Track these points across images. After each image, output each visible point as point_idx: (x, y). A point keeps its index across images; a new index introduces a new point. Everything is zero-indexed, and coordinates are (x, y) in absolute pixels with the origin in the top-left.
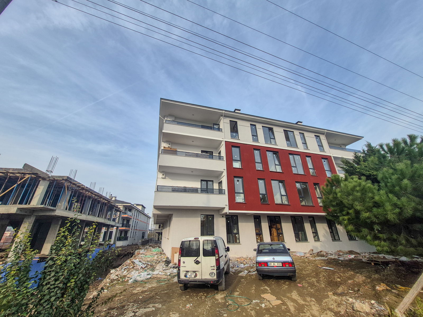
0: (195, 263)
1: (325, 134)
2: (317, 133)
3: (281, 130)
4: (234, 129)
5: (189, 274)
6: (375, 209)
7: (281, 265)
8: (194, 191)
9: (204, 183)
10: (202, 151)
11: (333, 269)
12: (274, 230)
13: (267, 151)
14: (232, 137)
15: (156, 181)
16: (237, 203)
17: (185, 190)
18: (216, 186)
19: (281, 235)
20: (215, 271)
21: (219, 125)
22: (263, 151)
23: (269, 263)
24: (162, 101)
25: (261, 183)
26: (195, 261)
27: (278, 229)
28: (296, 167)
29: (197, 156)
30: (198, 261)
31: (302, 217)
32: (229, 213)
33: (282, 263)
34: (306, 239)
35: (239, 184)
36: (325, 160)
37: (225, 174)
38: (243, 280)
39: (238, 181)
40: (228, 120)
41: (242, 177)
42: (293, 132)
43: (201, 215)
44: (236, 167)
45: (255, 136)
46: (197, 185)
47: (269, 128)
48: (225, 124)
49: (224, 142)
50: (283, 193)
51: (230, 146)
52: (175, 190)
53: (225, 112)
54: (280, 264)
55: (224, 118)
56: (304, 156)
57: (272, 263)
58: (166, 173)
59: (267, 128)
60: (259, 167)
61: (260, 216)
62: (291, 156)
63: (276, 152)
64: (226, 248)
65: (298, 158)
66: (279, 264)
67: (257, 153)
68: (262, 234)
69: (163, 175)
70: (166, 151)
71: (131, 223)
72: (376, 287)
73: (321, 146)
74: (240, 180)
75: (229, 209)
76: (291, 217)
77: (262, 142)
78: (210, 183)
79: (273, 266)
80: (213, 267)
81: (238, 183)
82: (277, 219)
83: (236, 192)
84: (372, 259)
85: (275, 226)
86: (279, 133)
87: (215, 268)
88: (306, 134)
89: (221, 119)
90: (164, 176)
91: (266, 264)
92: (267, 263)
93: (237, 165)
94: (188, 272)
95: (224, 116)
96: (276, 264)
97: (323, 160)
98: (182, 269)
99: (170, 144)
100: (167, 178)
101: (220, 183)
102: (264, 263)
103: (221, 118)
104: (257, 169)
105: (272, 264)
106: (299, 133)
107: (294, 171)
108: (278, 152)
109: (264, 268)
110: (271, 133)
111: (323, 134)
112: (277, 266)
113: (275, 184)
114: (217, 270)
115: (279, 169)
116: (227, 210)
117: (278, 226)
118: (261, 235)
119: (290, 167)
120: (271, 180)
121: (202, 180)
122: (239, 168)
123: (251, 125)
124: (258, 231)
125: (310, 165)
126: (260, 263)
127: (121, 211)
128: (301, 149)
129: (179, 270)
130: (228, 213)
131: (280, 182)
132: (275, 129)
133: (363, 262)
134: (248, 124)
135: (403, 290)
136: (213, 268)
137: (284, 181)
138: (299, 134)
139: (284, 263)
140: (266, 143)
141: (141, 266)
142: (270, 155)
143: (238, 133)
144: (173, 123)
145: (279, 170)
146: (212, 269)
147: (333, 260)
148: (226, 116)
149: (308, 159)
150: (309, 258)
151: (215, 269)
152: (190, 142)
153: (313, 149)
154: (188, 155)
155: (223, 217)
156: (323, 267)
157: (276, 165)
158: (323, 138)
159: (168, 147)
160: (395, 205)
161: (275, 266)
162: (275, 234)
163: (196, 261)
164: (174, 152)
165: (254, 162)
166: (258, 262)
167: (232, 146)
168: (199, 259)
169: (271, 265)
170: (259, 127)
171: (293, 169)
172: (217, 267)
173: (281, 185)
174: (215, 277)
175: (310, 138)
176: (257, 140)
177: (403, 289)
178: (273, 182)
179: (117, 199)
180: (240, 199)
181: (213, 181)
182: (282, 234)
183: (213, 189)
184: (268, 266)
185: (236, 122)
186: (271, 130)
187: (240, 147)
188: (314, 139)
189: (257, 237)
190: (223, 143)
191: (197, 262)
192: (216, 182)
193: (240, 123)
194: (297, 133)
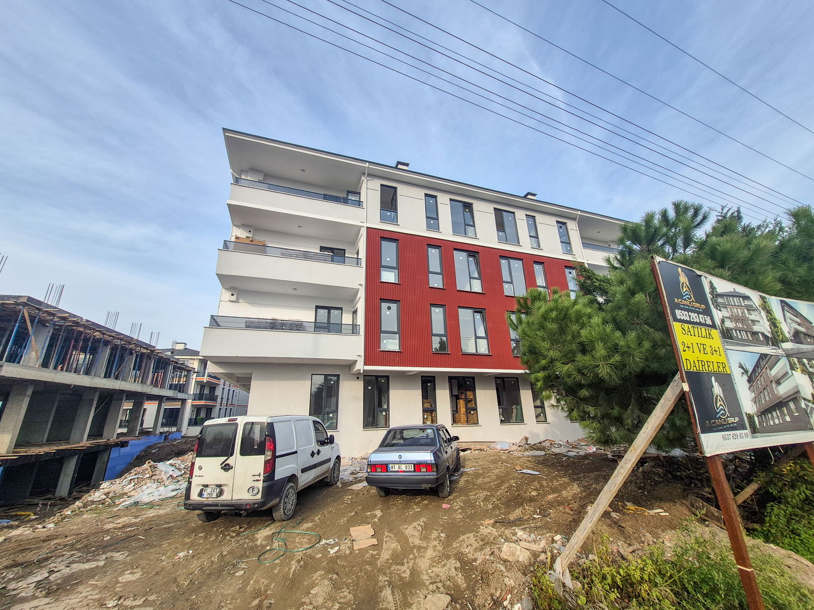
0: (222, 468)
1: (577, 219)
2: (562, 216)
3: (490, 208)
4: (389, 202)
5: (209, 490)
6: (579, 357)
7: (413, 470)
8: (297, 327)
9: (323, 313)
10: (322, 248)
11: (538, 473)
12: (461, 403)
13: (455, 249)
14: (383, 219)
15: (218, 308)
16: (382, 351)
17: (274, 325)
18: (347, 319)
19: (472, 412)
20: (260, 485)
21: (359, 194)
22: (447, 249)
23: (391, 465)
24: (226, 134)
25: (437, 314)
26: (223, 465)
27: (470, 401)
28: (511, 283)
29: (306, 256)
30: (228, 465)
31: (517, 378)
32: (364, 371)
33: (414, 464)
34: (520, 420)
35: (389, 315)
36: (570, 271)
37: (362, 294)
38: (348, 498)
39: (389, 308)
40: (376, 184)
41: (397, 301)
42: (514, 213)
43: (312, 374)
44: (387, 280)
45: (432, 218)
46: (307, 316)
47: (464, 203)
48: (371, 192)
49: (365, 229)
50: (481, 332)
51: (376, 238)
52: (252, 325)
53: (370, 166)
54: (410, 467)
55: (368, 179)
56: (529, 261)
57: (397, 466)
58: (239, 290)
59: (461, 204)
60: (436, 281)
61: (434, 377)
62: (504, 262)
63: (473, 252)
64: (329, 437)
65: (517, 265)
66: (408, 467)
67: (434, 255)
68: (436, 410)
69: (233, 295)
70: (240, 245)
71: (218, 392)
72: (587, 507)
73: (566, 242)
74: (394, 306)
75: (366, 364)
76: (496, 378)
77: (446, 232)
78: (334, 313)
79: (398, 471)
80: (258, 476)
81: (388, 313)
82: (468, 383)
83: (382, 329)
84: (620, 453)
85: (463, 397)
86: (484, 215)
87: (262, 478)
88: (540, 218)
89: (363, 181)
90: (234, 298)
91: (385, 467)
92: (387, 465)
93: (389, 277)
94: (207, 486)
95: (370, 175)
96: (403, 467)
97: (567, 271)
98: (195, 481)
99: (250, 231)
100: (241, 301)
101: (355, 312)
102: (382, 465)
103: (363, 178)
104: (430, 286)
105: (396, 468)
106: (526, 215)
107: (508, 290)
108: (478, 252)
109: (380, 474)
110: (468, 215)
111: (574, 219)
112: (404, 472)
113: (465, 316)
114: (264, 481)
115: (477, 287)
116: (360, 366)
117: (470, 395)
118: (434, 413)
119: (501, 282)
120: (458, 307)
121: (317, 307)
122: (394, 283)
123: (426, 195)
124: (427, 405)
125: (540, 281)
126: (373, 466)
127: (191, 370)
128: (526, 246)
129: (190, 483)
130: (362, 372)
131: (475, 312)
132: (477, 206)
133: (608, 459)
134: (420, 193)
135: (632, 512)
136: (257, 478)
137: (485, 309)
138: (525, 218)
139: (418, 466)
140: (455, 232)
141: (171, 473)
142: (460, 258)
143: (397, 212)
144: (257, 187)
145: (476, 289)
146: (254, 481)
147: (554, 457)
148: (372, 175)
149: (538, 269)
150: (513, 453)
151: (260, 480)
152: (293, 228)
153: (551, 247)
154: (287, 254)
155: (358, 378)
156: (524, 469)
157: (471, 278)
158: (572, 226)
159: (247, 237)
160: (615, 349)
161: (401, 472)
162: (463, 410)
163: (225, 466)
164: (261, 249)
165: (426, 272)
166: (371, 465)
167: (381, 237)
168: (231, 461)
169: (393, 470)
170: (444, 200)
171: (506, 286)
172: (265, 475)
173: (478, 317)
174: (259, 496)
175: (547, 227)
176: (437, 228)
177: (632, 510)
178: (461, 312)
179: (188, 347)
180: (391, 344)
181: (341, 309)
182: (475, 409)
183: (341, 324)
184: (387, 471)
185: (395, 188)
186: (468, 207)
187: (398, 240)
188: (555, 229)
189: (425, 416)
190: (363, 232)
191: (228, 467)
192: (348, 312)
193: (402, 190)
194: (520, 215)
